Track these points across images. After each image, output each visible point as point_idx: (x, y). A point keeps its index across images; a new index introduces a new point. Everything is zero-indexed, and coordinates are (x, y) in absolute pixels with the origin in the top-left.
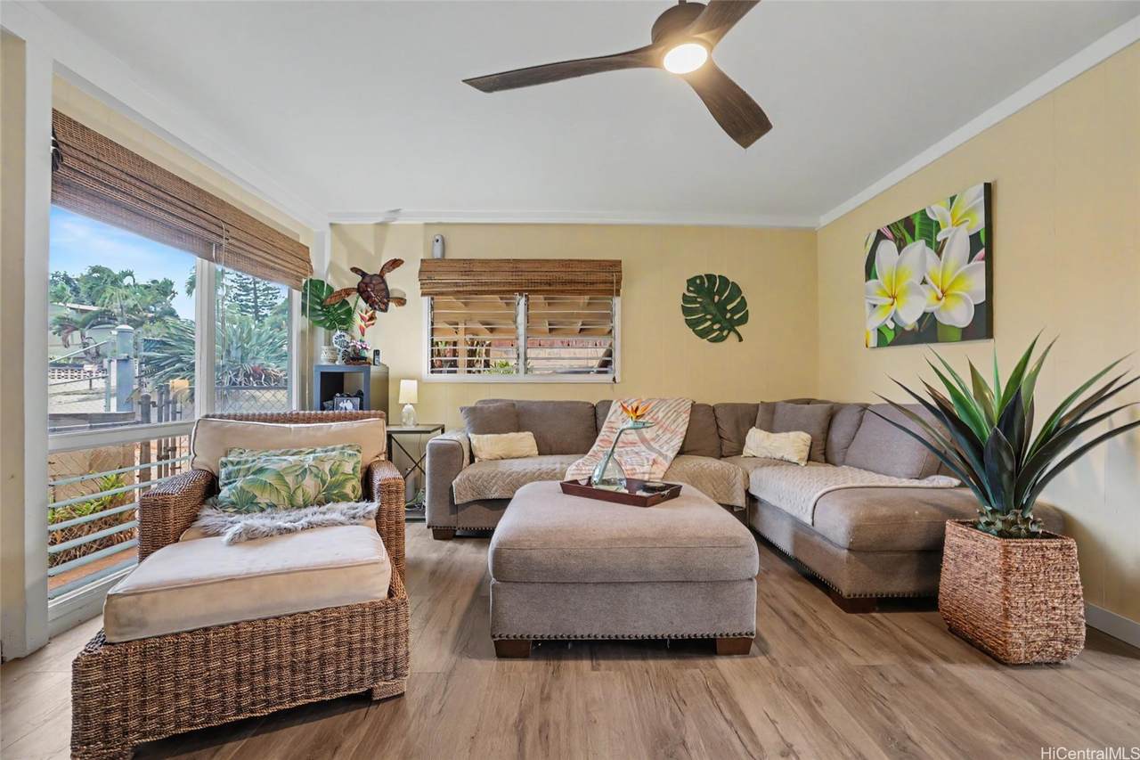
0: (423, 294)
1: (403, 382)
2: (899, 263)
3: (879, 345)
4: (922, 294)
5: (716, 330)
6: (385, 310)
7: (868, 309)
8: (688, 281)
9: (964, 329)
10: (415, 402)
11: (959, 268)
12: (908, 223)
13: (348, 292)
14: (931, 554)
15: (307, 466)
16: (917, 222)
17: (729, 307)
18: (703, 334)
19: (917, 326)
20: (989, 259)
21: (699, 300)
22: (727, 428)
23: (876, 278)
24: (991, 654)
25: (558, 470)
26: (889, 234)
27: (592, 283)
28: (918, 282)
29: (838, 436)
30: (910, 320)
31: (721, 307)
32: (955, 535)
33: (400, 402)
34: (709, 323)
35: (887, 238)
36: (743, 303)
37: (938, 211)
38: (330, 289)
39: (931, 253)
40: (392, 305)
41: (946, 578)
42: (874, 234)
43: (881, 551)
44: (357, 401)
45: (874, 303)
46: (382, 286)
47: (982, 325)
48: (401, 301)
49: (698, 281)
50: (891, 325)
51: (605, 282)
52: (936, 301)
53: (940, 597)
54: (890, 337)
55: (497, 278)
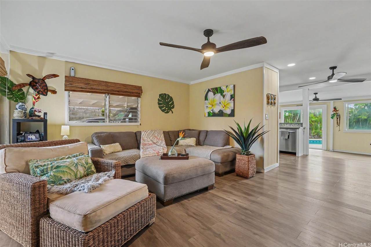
0: (65, 90)
1: (62, 126)
2: (214, 98)
3: (208, 116)
4: (220, 106)
5: (167, 110)
6: (46, 95)
7: (205, 107)
8: (159, 95)
9: (229, 114)
10: (69, 134)
11: (228, 101)
12: (216, 89)
13: (24, 85)
14: (233, 161)
15: (76, 163)
16: (219, 89)
17: (170, 103)
18: (163, 111)
19: (218, 113)
20: (234, 100)
21: (162, 101)
22: (172, 138)
23: (208, 100)
24: (246, 177)
25: (137, 154)
26: (211, 90)
27: (133, 93)
28: (218, 103)
29: (202, 138)
30: (216, 111)
31: (168, 103)
32: (238, 156)
33: (62, 134)
34: (165, 108)
35: (211, 91)
36: (173, 103)
37: (224, 88)
38: (12, 83)
39: (222, 97)
40: (49, 93)
41: (237, 165)
42: (207, 90)
43: (225, 162)
44: (37, 135)
45: (207, 106)
46: (44, 84)
47: (232, 114)
48: (54, 92)
49: (162, 95)
50: (212, 112)
51: (137, 93)
52: (223, 108)
53: (236, 169)
54: (211, 115)
55: (100, 88)
